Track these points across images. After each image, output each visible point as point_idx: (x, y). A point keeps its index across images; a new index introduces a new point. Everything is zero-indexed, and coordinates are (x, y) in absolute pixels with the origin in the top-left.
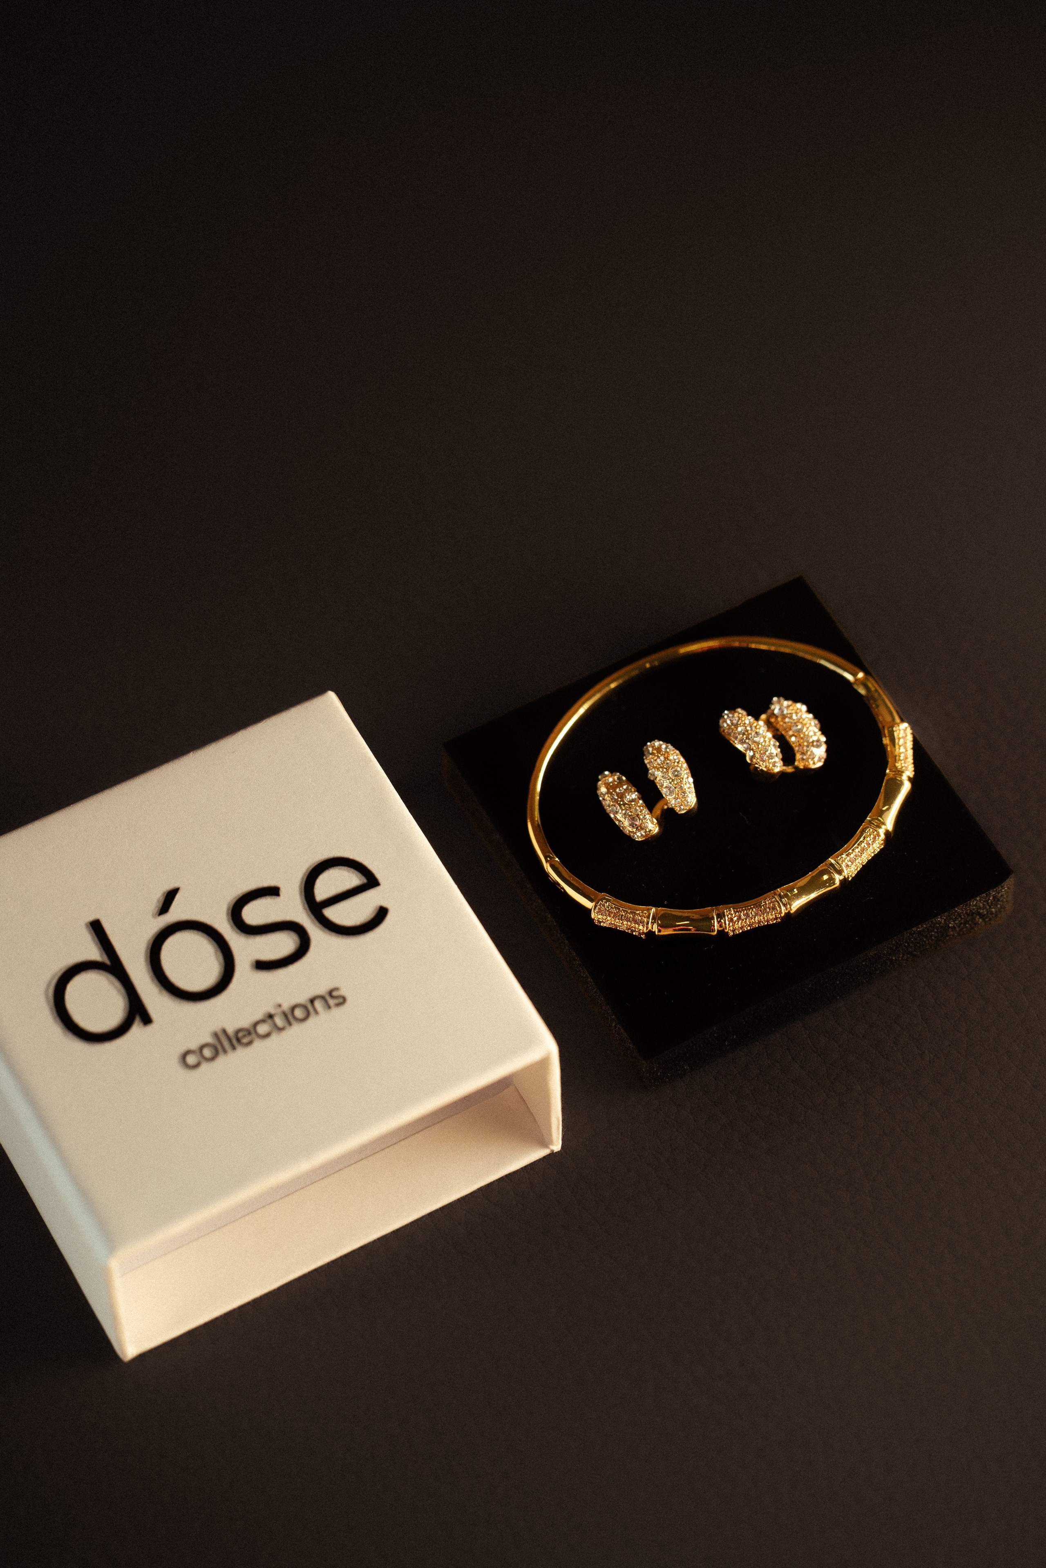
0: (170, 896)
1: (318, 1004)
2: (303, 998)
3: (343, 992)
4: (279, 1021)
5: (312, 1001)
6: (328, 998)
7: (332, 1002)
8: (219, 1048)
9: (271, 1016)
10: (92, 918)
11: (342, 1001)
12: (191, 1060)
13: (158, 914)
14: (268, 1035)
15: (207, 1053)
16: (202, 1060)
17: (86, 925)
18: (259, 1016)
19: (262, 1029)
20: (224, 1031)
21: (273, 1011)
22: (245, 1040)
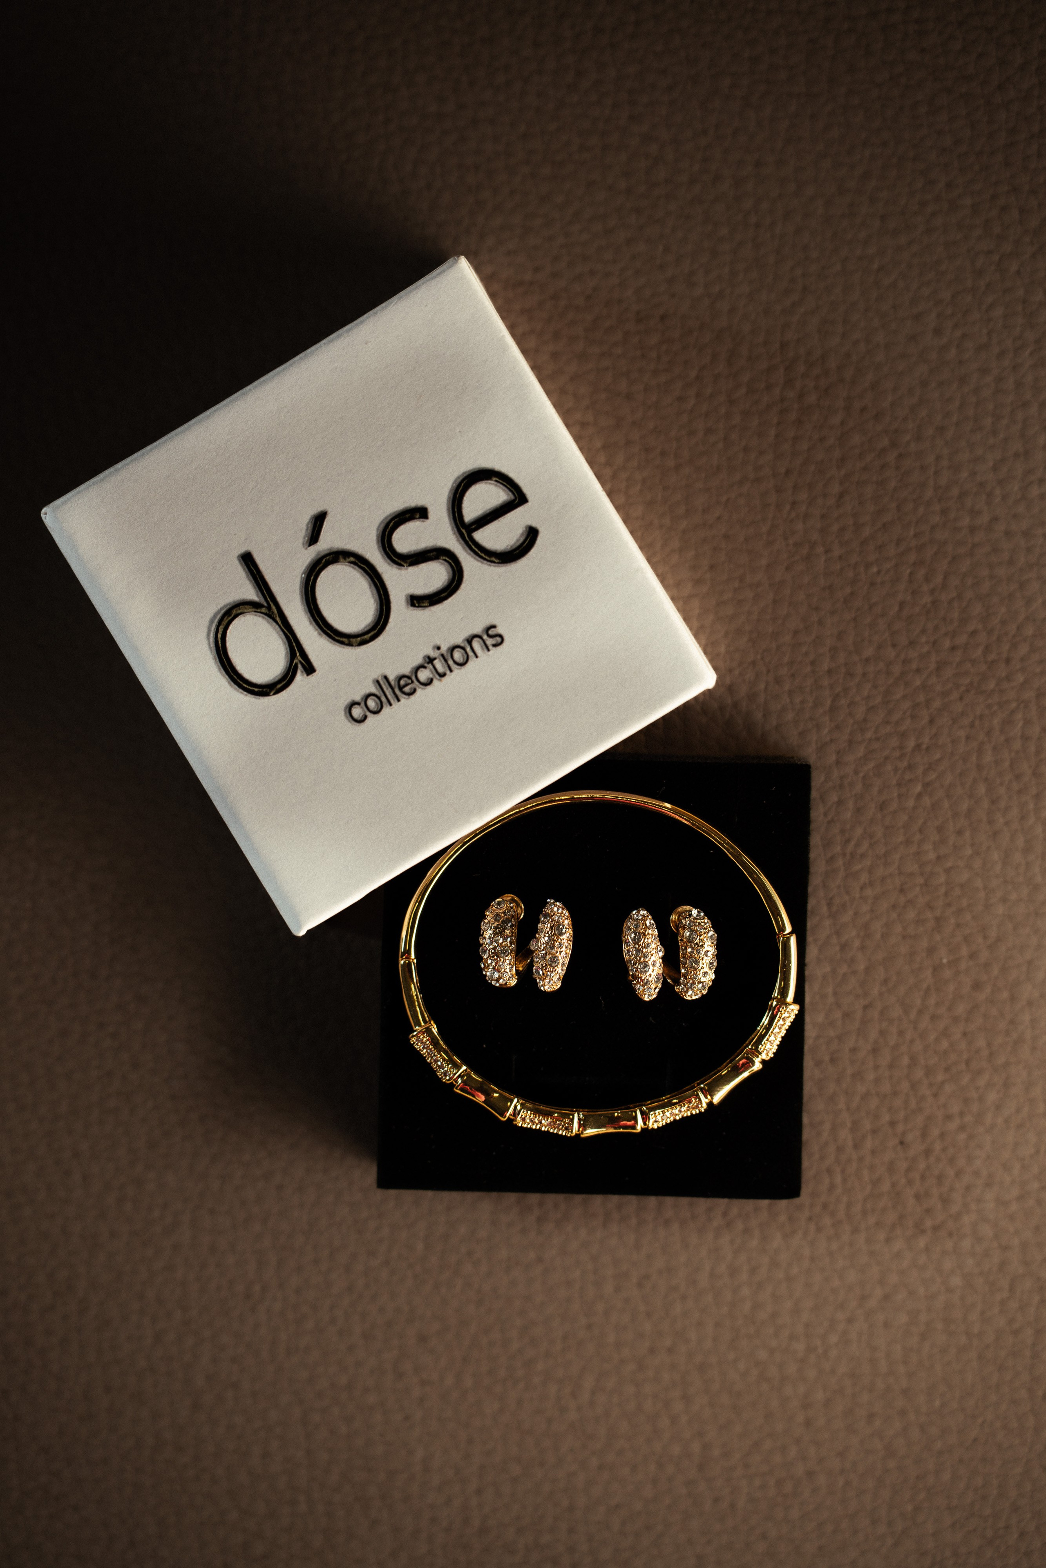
0: (319, 520)
1: (476, 644)
2: (459, 640)
3: (500, 630)
4: (439, 665)
5: (469, 641)
6: (485, 637)
7: (490, 642)
8: (384, 699)
9: (430, 660)
10: (242, 550)
11: (500, 640)
12: (357, 712)
13: (308, 545)
14: (430, 682)
15: (371, 703)
16: (368, 714)
17: (238, 557)
18: (419, 660)
19: (423, 675)
20: (386, 678)
21: (432, 654)
22: (407, 689)
